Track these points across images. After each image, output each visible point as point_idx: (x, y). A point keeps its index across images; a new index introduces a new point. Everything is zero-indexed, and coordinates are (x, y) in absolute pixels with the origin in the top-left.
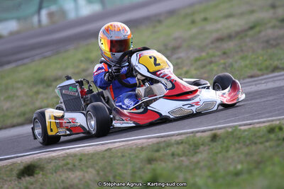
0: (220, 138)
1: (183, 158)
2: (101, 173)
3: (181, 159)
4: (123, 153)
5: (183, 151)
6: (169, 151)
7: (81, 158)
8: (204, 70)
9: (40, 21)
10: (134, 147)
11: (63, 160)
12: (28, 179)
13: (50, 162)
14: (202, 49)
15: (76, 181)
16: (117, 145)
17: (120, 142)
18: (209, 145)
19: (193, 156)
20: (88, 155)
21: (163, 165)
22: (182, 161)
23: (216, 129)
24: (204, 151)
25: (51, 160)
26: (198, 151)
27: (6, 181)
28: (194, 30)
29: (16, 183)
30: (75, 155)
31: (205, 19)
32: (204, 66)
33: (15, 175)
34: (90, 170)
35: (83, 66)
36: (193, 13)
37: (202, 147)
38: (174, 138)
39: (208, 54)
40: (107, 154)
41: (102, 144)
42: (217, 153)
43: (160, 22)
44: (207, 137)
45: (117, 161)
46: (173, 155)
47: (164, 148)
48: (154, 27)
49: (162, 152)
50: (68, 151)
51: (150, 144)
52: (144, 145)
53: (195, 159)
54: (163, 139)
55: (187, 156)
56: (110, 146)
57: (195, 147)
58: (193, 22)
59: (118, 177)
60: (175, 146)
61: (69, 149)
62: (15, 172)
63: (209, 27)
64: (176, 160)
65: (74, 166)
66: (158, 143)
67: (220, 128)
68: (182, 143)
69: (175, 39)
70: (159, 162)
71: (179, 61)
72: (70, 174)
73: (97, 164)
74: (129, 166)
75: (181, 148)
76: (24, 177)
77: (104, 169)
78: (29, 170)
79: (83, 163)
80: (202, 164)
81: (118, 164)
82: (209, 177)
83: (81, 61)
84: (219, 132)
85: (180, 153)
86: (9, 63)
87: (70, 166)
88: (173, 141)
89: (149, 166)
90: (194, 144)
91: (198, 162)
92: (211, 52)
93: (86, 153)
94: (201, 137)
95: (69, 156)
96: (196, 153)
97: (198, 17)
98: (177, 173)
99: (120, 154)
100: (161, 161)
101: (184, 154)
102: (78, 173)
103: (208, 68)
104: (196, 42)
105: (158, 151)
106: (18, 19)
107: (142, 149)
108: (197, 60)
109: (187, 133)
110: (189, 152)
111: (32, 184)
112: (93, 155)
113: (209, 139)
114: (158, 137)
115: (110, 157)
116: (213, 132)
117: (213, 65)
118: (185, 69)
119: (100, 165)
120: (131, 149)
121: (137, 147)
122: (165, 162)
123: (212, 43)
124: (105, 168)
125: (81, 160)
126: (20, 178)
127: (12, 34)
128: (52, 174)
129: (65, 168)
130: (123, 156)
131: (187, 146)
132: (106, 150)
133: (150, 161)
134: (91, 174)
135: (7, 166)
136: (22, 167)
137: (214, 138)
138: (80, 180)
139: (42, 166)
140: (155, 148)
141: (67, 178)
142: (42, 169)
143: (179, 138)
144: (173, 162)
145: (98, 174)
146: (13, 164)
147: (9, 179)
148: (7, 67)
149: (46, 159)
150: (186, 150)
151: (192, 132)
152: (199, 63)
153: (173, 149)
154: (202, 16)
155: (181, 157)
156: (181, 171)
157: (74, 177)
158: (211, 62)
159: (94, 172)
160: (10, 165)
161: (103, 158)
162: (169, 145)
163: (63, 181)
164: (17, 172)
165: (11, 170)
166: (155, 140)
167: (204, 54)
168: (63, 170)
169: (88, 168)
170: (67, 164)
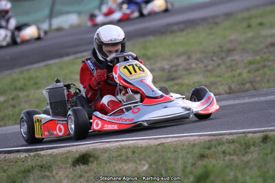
0: (271, 140)
1: (234, 157)
2: (154, 166)
3: (232, 157)
4: (175, 149)
5: (235, 150)
6: (220, 149)
7: (134, 150)
8: (258, 73)
10: (187, 143)
11: (117, 151)
12: (83, 167)
13: (105, 153)
14: (256, 53)
15: (129, 172)
16: (169, 140)
17: (172, 137)
18: (260, 146)
19: (243, 155)
20: (141, 148)
21: (214, 162)
22: (233, 159)
23: (267, 131)
24: (255, 151)
25: (105, 151)
26: (248, 150)
27: (61, 168)
28: (250, 34)
29: (71, 170)
30: (128, 147)
31: (261, 24)
32: (258, 70)
33: (70, 162)
34: (143, 162)
36: (250, 18)
37: (252, 148)
38: (226, 137)
39: (262, 58)
40: (160, 148)
42: (267, 154)
43: (216, 24)
44: (259, 138)
45: (169, 155)
46: (224, 153)
47: (215, 146)
48: (211, 29)
49: (213, 149)
50: (122, 143)
51: (202, 141)
52: (196, 142)
53: (245, 158)
54: (215, 138)
55: (237, 155)
56: (163, 141)
57: (246, 146)
58: (249, 26)
59: (169, 171)
60: (227, 145)
61: (123, 141)
62: (70, 160)
63: (265, 32)
64: (227, 159)
65: (127, 157)
66: (209, 141)
67: (271, 131)
68: (233, 142)
69: (231, 41)
70: (211, 159)
71: (234, 63)
72: (123, 165)
73: (150, 157)
74: (180, 161)
75: (232, 146)
76: (79, 165)
77: (156, 162)
78: (84, 159)
79: (136, 155)
80: (252, 164)
81: (169, 158)
82: (259, 176)
84: (271, 134)
85: (232, 152)
86: (68, 54)
87: (123, 158)
88: (224, 140)
89: (200, 162)
90: (245, 144)
91: (248, 162)
92: (265, 56)
93: (140, 146)
94: (252, 138)
95: (122, 147)
96: (246, 153)
97: (254, 22)
98: (228, 170)
99: (172, 149)
100: (213, 158)
101: (235, 153)
102: (131, 165)
103: (262, 71)
104: (251, 46)
105: (209, 148)
106: (79, 13)
107: (194, 145)
108: (250, 63)
109: (238, 133)
110: (240, 151)
111: (86, 172)
112: (146, 149)
113: (260, 140)
114: (209, 135)
115: (163, 151)
116: (264, 133)
117: (266, 69)
118: (238, 71)
119: (153, 158)
120: (183, 145)
121: (189, 143)
122: (217, 160)
123: (267, 47)
124: (158, 161)
125: (134, 152)
126: (75, 166)
127: (72, 27)
128: (106, 164)
129: (118, 159)
130: (175, 151)
131: (238, 145)
132: (159, 145)
133: (202, 156)
135: (63, 154)
136: (77, 156)
137: (265, 139)
138: (133, 172)
139: (96, 155)
140: (207, 146)
141: (120, 169)
142: (97, 158)
143: (230, 137)
144: (224, 160)
145: (151, 167)
146: (69, 152)
147: (64, 166)
148: (66, 59)
149: (100, 149)
150: (237, 150)
151: (244, 133)
152: (253, 66)
153: (224, 148)
154: (259, 20)
155: (233, 155)
156: (231, 170)
157: (127, 168)
158: (264, 66)
159: (147, 164)
160: (65, 153)
161: (156, 151)
162: (220, 143)
163: (116, 172)
164: (73, 160)
165: (67, 158)
166: (207, 138)
167: (258, 58)
168: (117, 161)
169: (141, 160)
170: (121, 155)
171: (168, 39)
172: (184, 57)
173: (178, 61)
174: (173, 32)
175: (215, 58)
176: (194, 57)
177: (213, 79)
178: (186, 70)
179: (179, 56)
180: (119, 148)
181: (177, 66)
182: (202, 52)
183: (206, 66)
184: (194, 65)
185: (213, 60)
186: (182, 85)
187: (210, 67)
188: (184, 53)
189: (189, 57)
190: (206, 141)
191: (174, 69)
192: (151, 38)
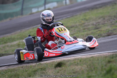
2: (89, 67)
7: (81, 60)
9: (66, 3)
10: (103, 56)
11: (73, 61)
12: (59, 68)
13: (68, 62)
15: (78, 70)
16: (96, 55)
20: (84, 59)
21: (114, 64)
25: (68, 61)
27: (50, 69)
29: (54, 70)
30: (78, 59)
34: (84, 65)
35: (83, 22)
40: (91, 59)
41: (90, 55)
43: (115, 4)
45: (95, 62)
47: (115, 57)
48: (113, 6)
50: (75, 57)
51: (110, 55)
54: (115, 53)
56: (93, 56)
61: (76, 56)
62: (54, 66)
65: (78, 63)
66: (113, 55)
72: (76, 66)
73: (87, 63)
76: (57, 67)
78: (59, 65)
79: (82, 62)
81: (96, 63)
83: (82, 20)
87: (76, 63)
89: (108, 64)
93: (83, 58)
95: (76, 59)
99: (97, 59)
100: (114, 62)
102: (79, 67)
105: (113, 58)
107: (106, 57)
111: (60, 70)
112: (86, 59)
114: (113, 52)
115: (93, 60)
120: (101, 57)
121: (104, 56)
122: (116, 63)
124: (91, 65)
125: (80, 61)
127: (54, 8)
128: (69, 67)
129: (74, 64)
130: (98, 60)
132: (91, 57)
133: (109, 62)
134: (84, 67)
135: (51, 63)
136: (56, 63)
138: (80, 69)
141: (75, 69)
142: (65, 64)
145: (88, 67)
149: (66, 60)
157: (78, 68)
159: (86, 66)
160: (52, 63)
161: (90, 60)
163: (73, 70)
165: (52, 65)
168: (73, 65)
169: (83, 64)
170: (75, 62)
171: (95, 11)
172: (102, 19)
173: (99, 21)
174: (97, 8)
175: (115, 19)
176: (106, 18)
177: (114, 28)
178: (103, 24)
179: (99, 18)
180: (74, 59)
181: (99, 23)
182: (110, 16)
183: (111, 22)
184: (106, 22)
185: (114, 20)
186: (101, 31)
187: (113, 23)
188: (102, 17)
189: (104, 19)
190: (111, 55)
191: (98, 24)
192: (88, 11)
